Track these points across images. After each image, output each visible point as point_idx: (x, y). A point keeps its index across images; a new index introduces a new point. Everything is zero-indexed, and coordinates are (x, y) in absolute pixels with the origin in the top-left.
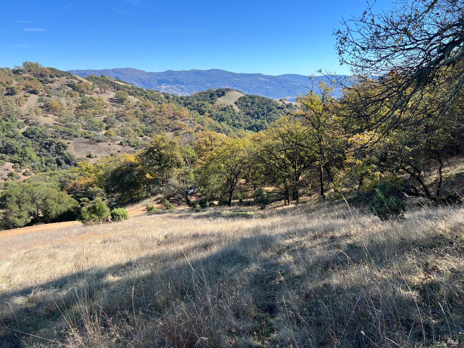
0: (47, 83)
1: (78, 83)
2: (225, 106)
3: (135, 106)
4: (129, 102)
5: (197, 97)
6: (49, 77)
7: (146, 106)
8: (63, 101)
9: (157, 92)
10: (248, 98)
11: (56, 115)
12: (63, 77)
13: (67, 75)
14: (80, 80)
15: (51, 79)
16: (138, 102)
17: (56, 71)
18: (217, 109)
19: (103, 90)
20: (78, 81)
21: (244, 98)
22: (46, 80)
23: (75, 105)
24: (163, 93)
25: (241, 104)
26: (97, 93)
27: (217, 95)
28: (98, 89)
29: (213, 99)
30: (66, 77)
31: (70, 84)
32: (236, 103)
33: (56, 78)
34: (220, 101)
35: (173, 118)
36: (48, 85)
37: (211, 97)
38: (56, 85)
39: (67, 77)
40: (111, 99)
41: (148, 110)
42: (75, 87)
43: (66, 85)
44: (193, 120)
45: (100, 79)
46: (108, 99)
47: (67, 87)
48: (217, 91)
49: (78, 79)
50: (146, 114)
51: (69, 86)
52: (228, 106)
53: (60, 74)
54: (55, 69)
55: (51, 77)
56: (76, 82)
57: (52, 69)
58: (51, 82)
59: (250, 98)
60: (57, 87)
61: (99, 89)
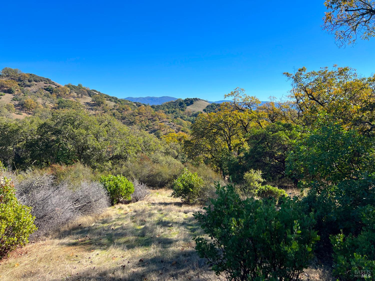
0: (25, 87)
1: (55, 88)
2: (195, 113)
3: (113, 109)
4: (107, 105)
5: (166, 106)
6: (27, 81)
7: (123, 109)
8: (40, 101)
9: (129, 101)
10: (215, 106)
11: (30, 114)
12: (41, 82)
13: (45, 80)
14: (58, 85)
15: (28, 83)
16: (115, 106)
17: (35, 76)
18: (188, 115)
19: (80, 95)
20: (56, 86)
21: (212, 106)
22: (24, 84)
23: (52, 106)
24: (135, 103)
25: (209, 111)
26: (74, 97)
27: (186, 103)
28: (75, 94)
29: (183, 107)
30: (44, 82)
31: (48, 88)
32: (204, 110)
33: (35, 82)
34: (190, 108)
35: (152, 119)
36: (26, 88)
37: (180, 105)
38: (33, 88)
39: (46, 82)
40: (87, 103)
41: (126, 113)
42: (52, 91)
43: (44, 89)
45: (77, 87)
46: (84, 103)
47: (44, 91)
48: (186, 100)
49: (56, 84)
50: (124, 116)
51: (46, 90)
52: (198, 113)
53: (38, 79)
54: (34, 75)
55: (30, 81)
56: (54, 86)
57: (31, 75)
58: (29, 86)
59: (216, 106)
60: (35, 91)
61: (77, 94)
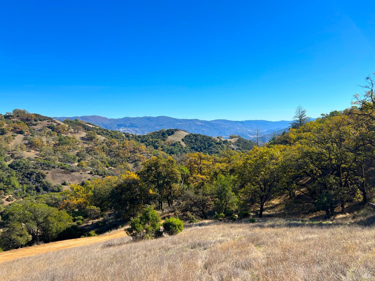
0: (32, 126)
1: (56, 125)
2: (174, 142)
3: (103, 143)
4: (98, 140)
5: (151, 136)
7: (111, 143)
8: (44, 139)
9: (119, 132)
10: (192, 136)
11: (37, 151)
12: (45, 121)
13: (48, 119)
14: (58, 123)
15: (35, 123)
16: (104, 140)
17: (40, 116)
18: (168, 144)
19: (76, 131)
20: (56, 124)
21: (189, 136)
22: (31, 123)
23: (53, 143)
24: (124, 133)
25: (187, 140)
26: (71, 133)
27: (167, 134)
28: (72, 130)
29: (164, 137)
30: (47, 121)
31: (50, 126)
32: (183, 140)
33: (39, 122)
34: (170, 138)
35: (133, 152)
36: (32, 127)
37: (162, 135)
38: (38, 127)
39: (48, 121)
40: (82, 138)
41: (113, 146)
42: (54, 128)
43: (47, 127)
44: (149, 153)
45: (74, 122)
46: (80, 137)
47: (47, 128)
48: (168, 131)
49: (56, 122)
50: (111, 149)
51: (49, 127)
52: (176, 143)
53: (42, 119)
54: (39, 115)
55: (35, 121)
56: (55, 124)
57: (36, 115)
58: (35, 125)
59: (193, 136)
60: (40, 129)
61: (73, 130)
